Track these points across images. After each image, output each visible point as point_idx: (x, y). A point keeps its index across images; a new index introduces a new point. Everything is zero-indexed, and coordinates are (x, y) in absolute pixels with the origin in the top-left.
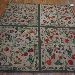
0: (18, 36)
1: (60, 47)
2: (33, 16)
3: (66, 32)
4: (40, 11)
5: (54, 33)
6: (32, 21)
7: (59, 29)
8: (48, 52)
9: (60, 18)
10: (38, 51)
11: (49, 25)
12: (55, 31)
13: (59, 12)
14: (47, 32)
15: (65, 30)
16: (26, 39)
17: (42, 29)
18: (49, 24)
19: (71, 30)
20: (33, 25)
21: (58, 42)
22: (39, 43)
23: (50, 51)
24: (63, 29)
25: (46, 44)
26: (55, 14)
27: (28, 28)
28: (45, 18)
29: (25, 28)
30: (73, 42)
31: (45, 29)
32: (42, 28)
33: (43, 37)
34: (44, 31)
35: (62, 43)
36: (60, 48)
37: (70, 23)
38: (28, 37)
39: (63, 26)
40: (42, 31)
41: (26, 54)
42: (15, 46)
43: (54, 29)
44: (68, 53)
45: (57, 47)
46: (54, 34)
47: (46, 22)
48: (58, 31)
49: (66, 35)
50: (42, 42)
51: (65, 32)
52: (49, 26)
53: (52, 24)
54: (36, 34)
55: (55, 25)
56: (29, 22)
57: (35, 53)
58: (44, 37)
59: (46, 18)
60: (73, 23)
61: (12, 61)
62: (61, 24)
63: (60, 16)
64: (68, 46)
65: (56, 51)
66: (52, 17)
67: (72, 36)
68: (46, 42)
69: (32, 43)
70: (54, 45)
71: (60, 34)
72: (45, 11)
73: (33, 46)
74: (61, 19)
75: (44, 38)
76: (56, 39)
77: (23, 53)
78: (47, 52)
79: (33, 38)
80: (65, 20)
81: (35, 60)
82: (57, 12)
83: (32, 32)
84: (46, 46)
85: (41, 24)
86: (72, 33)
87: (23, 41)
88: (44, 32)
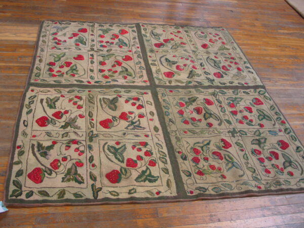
0: (198, 67)
1: (98, 49)
2: (186, 122)
3: (73, 75)
4: (165, 150)
5: (110, 73)
6: (182, 105)
7: (93, 83)
8: (125, 43)
9: (84, 119)
10: (146, 43)
11: (125, 92)
12: (106, 77)
13: (82, 152)
14: (128, 75)
15: (76, 80)
16: (177, 62)
17: (145, 82)
18: (125, 95)
19: (55, 81)
20: (171, 91)
21: (103, 57)
22: (146, 55)
23: (122, 44)
24: (82, 82)
25: (131, 53)
26: (101, 137)
27: (184, 84)
28: (141, 116)
29: (190, 82)
30: (63, 56)
31: (134, 82)
32: (144, 84)
33: (139, 66)
34: (136, 78)
35: (92, 55)
36: (99, 47)
37: (51, 100)
38: (174, 64)
39: (78, 92)
40: (142, 76)
41: (166, 41)
42: (193, 51)
43: (110, 82)
44: (85, 40)
45: (106, 49)
46: (110, 70)
47: (134, 104)
48: (98, 77)
49: (77, 69)
50: (139, 56)
51: (76, 76)
52: (123, 90)
53: (116, 96)
54: (158, 71)
55: (104, 93)
56: (189, 99)
57: (150, 42)
58: (137, 66)
59: (137, 119)
60: (42, 101)
61: (187, 35)
62: (84, 98)
63: (79, 128)
64: (80, 49)
65: (108, 44)
66: (115, 123)
67: (62, 67)
68: (130, 57)
69: (161, 55)
70: (112, 52)
71: (92, 71)
72: (144, 150)
73: (157, 52)
74: (81, 116)
75: (137, 64)
76: (106, 62)
77: (172, 42)
78: (127, 43)
79: (161, 63)
80: (66, 112)
81: (148, 35)
82: (90, 148)
83: (169, 75)
84: (130, 51)
85: (150, 94)
86: (56, 74)
87: (182, 58)
88: (138, 75)
